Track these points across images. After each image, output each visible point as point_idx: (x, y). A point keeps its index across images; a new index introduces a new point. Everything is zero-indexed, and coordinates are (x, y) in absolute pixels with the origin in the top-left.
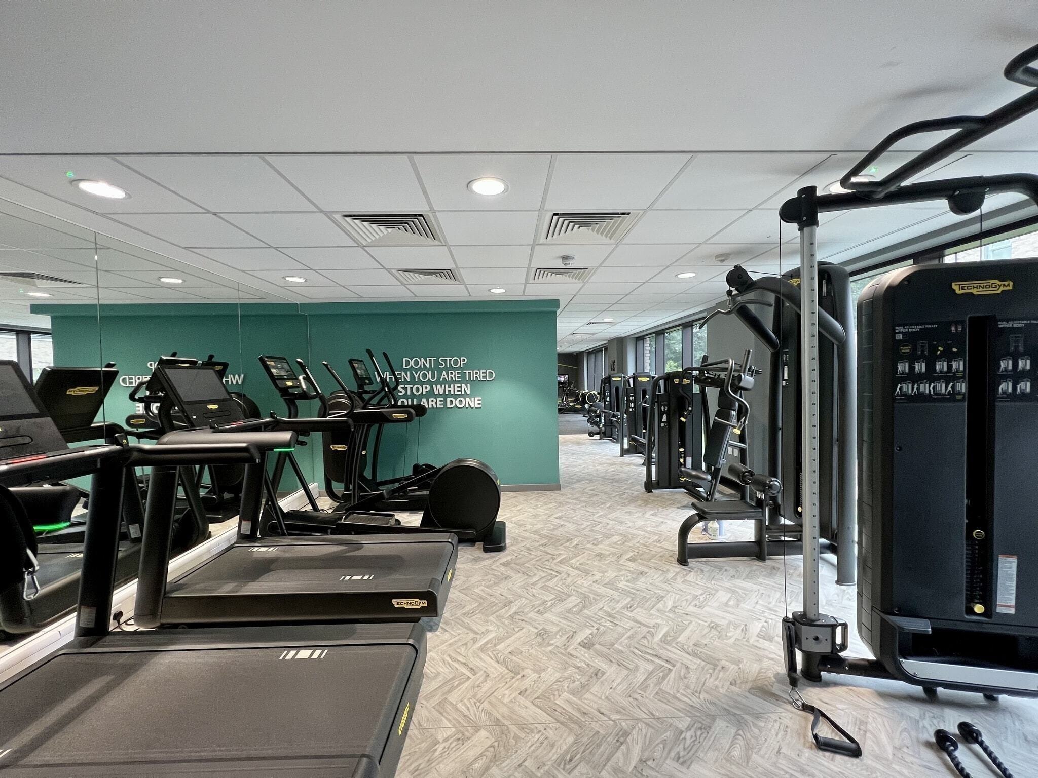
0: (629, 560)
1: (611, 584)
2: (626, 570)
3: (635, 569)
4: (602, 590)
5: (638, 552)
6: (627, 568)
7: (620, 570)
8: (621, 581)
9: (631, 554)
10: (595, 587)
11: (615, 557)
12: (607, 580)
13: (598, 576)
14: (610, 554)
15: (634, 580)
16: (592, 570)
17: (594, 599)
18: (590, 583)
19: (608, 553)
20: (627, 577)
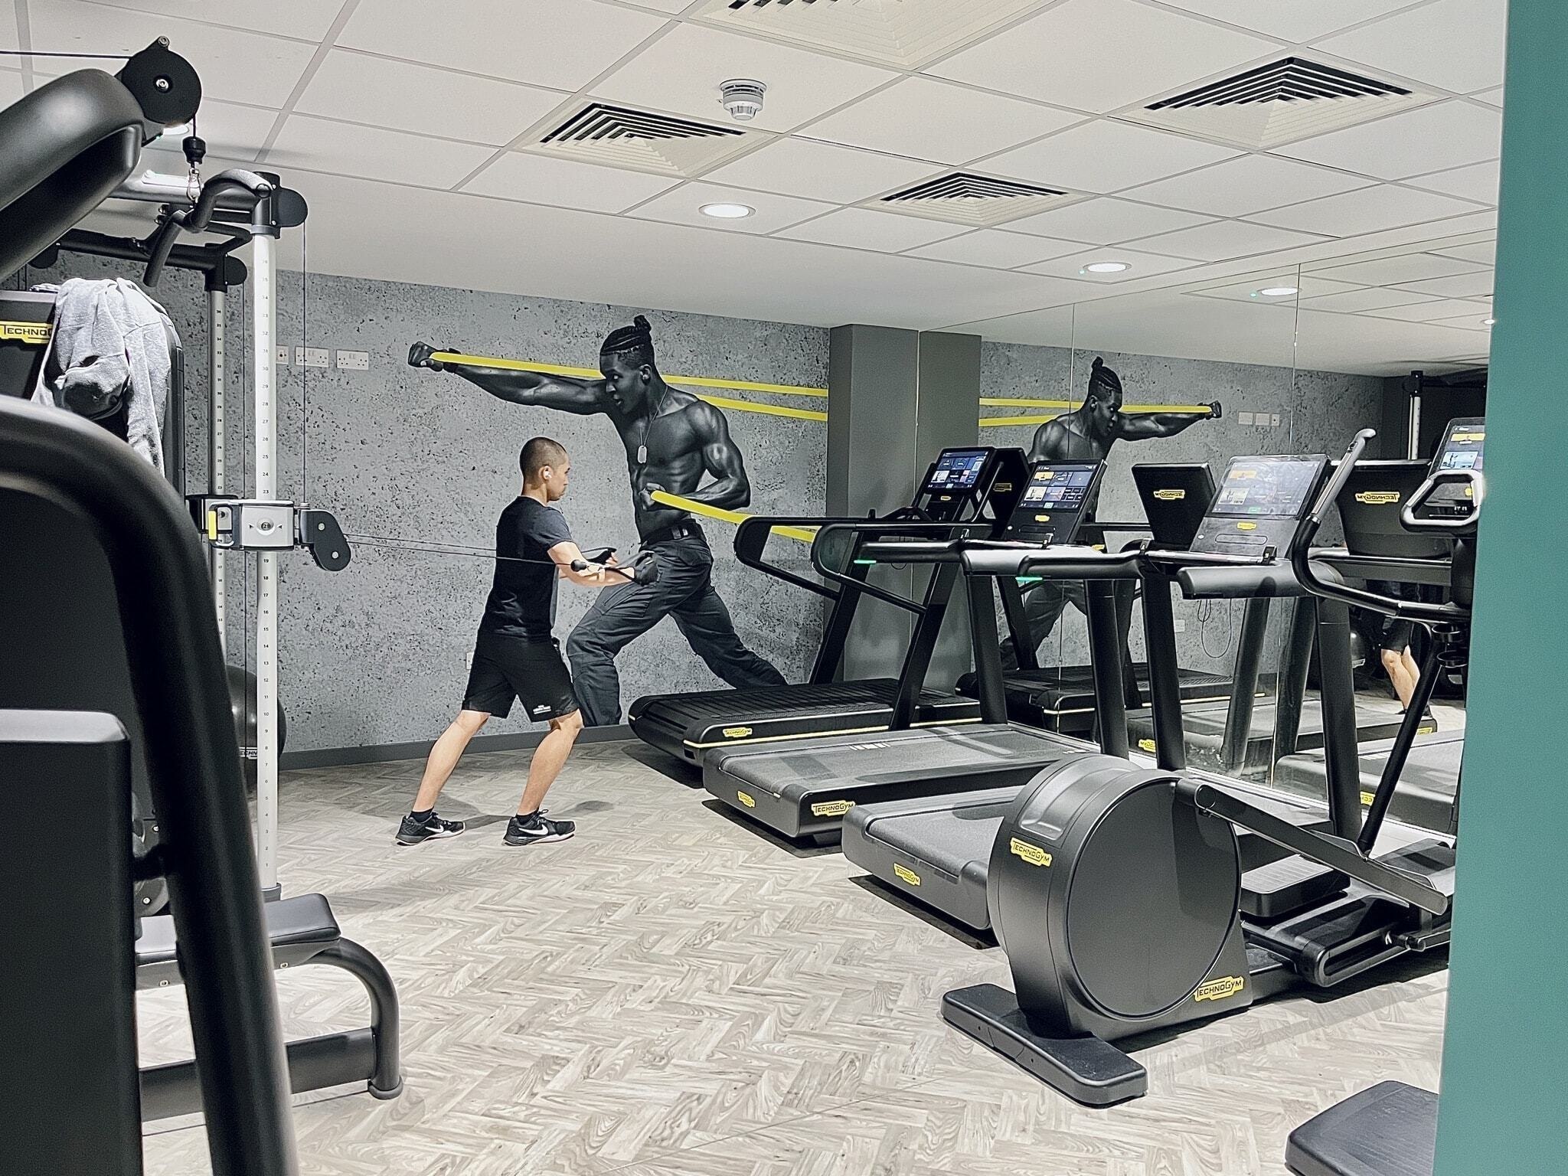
0: (560, 1062)
1: (599, 990)
2: (564, 1029)
3: (540, 1035)
4: (613, 975)
5: (534, 1095)
6: (562, 1034)
7: (582, 1026)
8: (573, 1000)
9: (556, 1084)
10: (634, 979)
11: (604, 1063)
12: (609, 997)
13: (636, 1001)
14: (624, 1072)
15: (542, 1008)
16: (660, 1013)
17: (627, 958)
18: (650, 982)
19: (635, 1074)
20: (559, 1013)
